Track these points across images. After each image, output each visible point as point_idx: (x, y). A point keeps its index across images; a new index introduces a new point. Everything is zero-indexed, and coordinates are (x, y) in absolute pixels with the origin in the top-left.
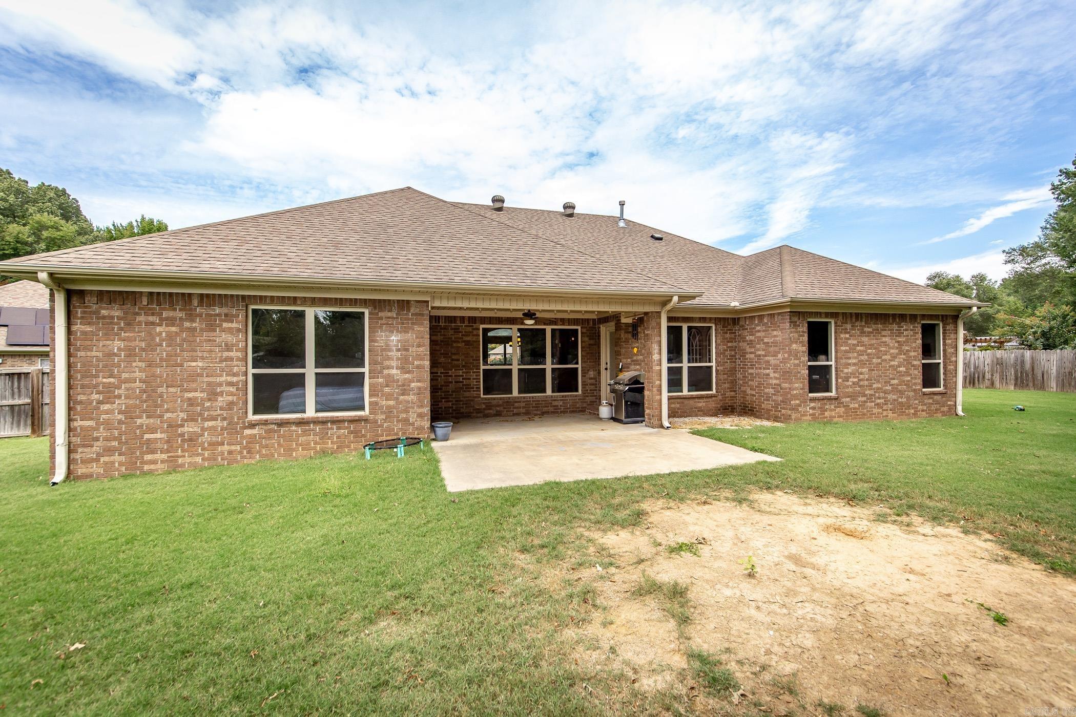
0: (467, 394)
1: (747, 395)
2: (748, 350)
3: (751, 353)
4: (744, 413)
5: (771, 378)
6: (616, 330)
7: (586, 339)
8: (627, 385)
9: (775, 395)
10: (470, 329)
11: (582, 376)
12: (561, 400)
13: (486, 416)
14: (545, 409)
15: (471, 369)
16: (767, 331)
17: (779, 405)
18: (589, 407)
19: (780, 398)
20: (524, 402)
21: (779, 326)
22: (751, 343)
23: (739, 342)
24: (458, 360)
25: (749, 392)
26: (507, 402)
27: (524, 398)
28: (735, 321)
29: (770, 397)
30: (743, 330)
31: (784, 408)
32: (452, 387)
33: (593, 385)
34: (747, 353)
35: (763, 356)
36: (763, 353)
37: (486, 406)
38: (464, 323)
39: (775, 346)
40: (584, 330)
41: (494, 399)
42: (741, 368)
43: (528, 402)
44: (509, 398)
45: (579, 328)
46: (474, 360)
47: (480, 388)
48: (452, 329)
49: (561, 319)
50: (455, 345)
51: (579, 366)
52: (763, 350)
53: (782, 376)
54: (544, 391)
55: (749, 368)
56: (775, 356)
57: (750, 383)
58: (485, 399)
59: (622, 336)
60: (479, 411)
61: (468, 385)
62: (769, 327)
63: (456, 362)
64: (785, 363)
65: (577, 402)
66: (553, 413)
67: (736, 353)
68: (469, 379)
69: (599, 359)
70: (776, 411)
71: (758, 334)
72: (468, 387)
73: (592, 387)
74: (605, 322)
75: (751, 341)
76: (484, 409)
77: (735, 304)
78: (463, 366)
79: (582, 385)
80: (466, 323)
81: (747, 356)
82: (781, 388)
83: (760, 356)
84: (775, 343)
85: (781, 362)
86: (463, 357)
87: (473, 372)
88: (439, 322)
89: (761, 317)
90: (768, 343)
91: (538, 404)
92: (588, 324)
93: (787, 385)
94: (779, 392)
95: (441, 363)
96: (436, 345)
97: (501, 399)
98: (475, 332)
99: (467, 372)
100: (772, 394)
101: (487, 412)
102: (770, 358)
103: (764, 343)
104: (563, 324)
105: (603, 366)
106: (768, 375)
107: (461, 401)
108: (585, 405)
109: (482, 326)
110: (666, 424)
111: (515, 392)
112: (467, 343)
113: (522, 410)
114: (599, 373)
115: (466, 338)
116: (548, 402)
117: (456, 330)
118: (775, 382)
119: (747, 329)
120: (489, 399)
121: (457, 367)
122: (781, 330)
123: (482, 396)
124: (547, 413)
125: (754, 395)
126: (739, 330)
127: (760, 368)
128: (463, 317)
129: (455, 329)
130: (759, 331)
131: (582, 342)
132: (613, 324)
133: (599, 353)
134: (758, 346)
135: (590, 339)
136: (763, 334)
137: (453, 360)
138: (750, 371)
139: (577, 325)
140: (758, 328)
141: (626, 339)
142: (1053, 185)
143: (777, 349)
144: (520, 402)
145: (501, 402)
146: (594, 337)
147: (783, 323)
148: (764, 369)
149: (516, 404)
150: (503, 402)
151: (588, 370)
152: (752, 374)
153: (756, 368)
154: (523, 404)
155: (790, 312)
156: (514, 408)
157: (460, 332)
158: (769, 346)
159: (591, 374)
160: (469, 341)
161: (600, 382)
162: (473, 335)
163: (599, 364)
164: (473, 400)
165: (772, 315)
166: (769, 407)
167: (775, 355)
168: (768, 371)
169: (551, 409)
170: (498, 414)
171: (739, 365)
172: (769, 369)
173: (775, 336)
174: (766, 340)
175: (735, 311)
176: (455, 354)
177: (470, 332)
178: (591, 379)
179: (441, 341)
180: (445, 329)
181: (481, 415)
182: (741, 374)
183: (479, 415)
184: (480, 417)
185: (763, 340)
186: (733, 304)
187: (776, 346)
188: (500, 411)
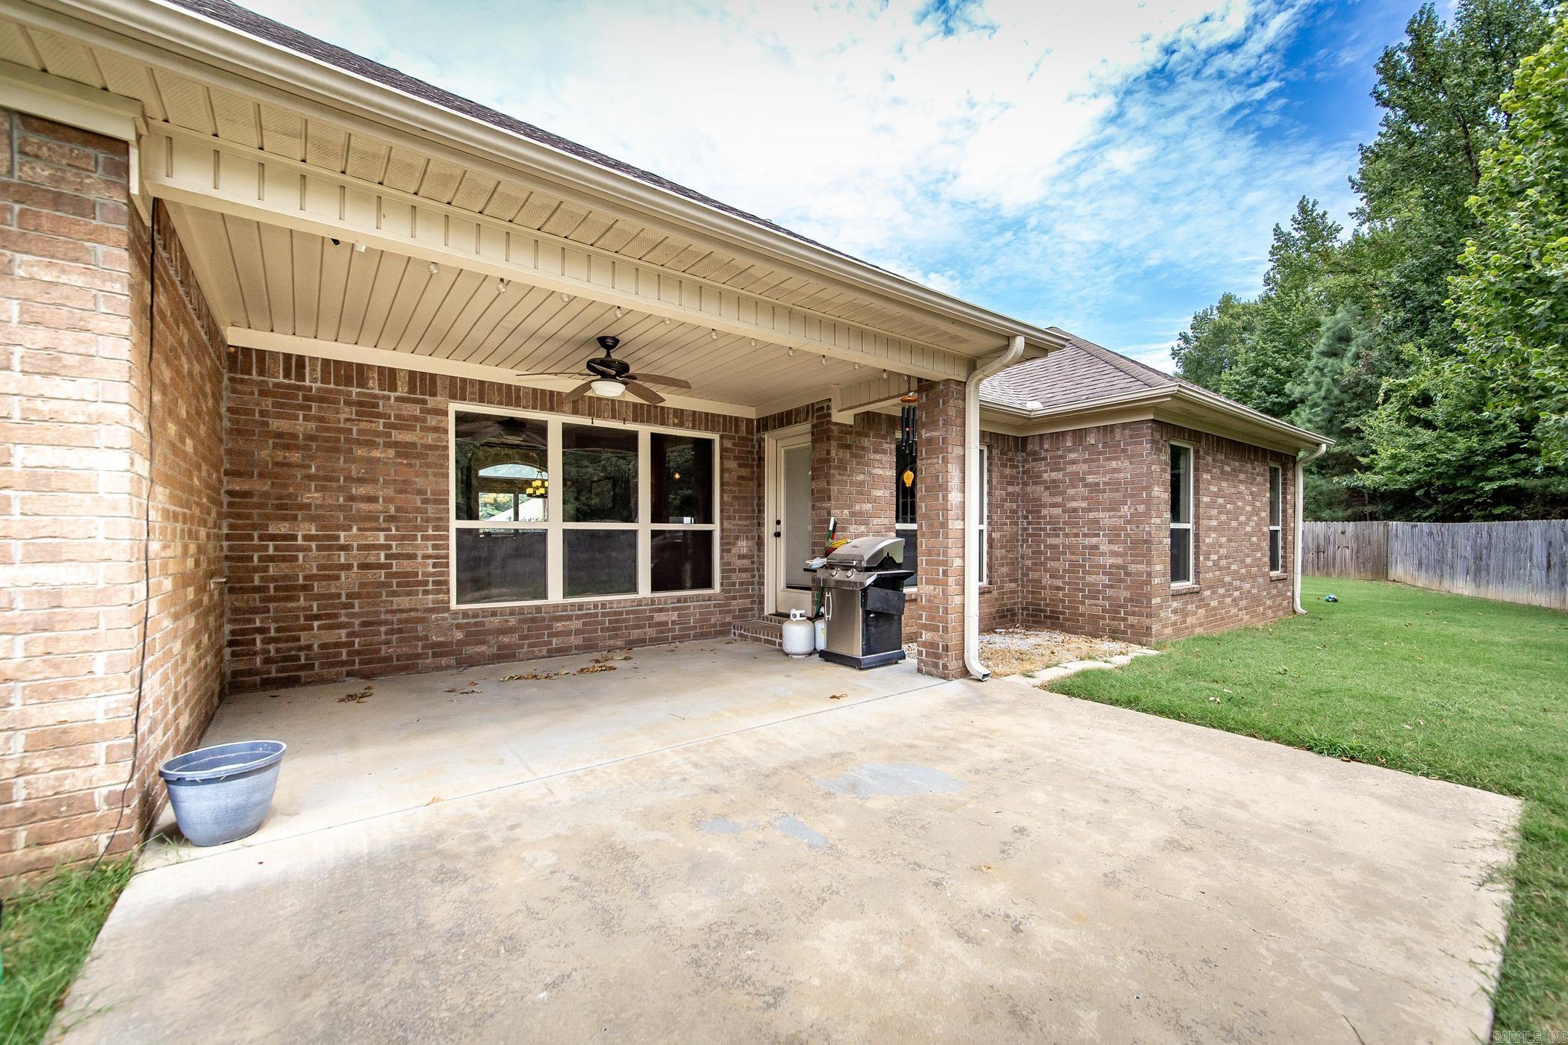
0: (404, 602)
1: (1045, 588)
2: (1046, 498)
3: (1054, 505)
4: (1035, 622)
5: (1103, 554)
6: (814, 441)
7: (732, 464)
8: (868, 569)
9: (1111, 587)
10: (416, 410)
11: (722, 551)
12: (674, 609)
13: (468, 663)
14: (635, 634)
15: (417, 528)
16: (1093, 461)
17: (1121, 606)
18: (738, 622)
19: (1126, 594)
20: (578, 617)
21: (1124, 451)
22: (1053, 487)
23: (1025, 484)
24: (373, 499)
25: (1047, 580)
26: (533, 620)
27: (581, 606)
28: (1022, 443)
29: (1098, 592)
30: (1034, 460)
31: (1134, 614)
32: (349, 581)
33: (745, 570)
34: (1044, 506)
35: (1083, 510)
36: (1084, 505)
37: (468, 634)
38: (393, 388)
39: (1111, 490)
40: (728, 444)
41: (494, 613)
42: (1029, 535)
43: (589, 618)
44: (538, 609)
45: (715, 437)
46: (425, 501)
47: (447, 583)
48: (348, 403)
49: (675, 410)
50: (360, 452)
51: (715, 527)
52: (1084, 499)
53: (1131, 549)
54: (633, 588)
55: (1048, 535)
56: (1113, 510)
57: (1050, 564)
58: (465, 614)
59: (833, 453)
60: (441, 650)
61: (406, 575)
62: (1100, 453)
63: (364, 507)
64: (1138, 524)
65: (711, 613)
66: (654, 641)
67: (1018, 506)
68: (412, 557)
69: (761, 511)
70: (1113, 619)
71: (1071, 468)
72: (408, 582)
73: (744, 575)
74: (781, 425)
75: (1054, 481)
76: (460, 643)
77: (1034, 406)
78: (391, 519)
79: (723, 571)
80: (402, 391)
81: (1044, 512)
82: (1127, 574)
83: (1075, 510)
84: (1114, 486)
85: (1129, 522)
86: (390, 492)
87: (425, 538)
88: (301, 376)
89: (1079, 435)
90: (1097, 484)
91: (617, 622)
92: (737, 430)
93: (1141, 568)
94: (1121, 581)
95: (308, 506)
96: (287, 447)
97: (512, 612)
98: (432, 421)
99: (403, 538)
100: (1104, 586)
101: (471, 650)
102: (1101, 515)
103: (1085, 486)
104: (681, 424)
105: (769, 528)
106: (1096, 547)
107: (380, 623)
108: (728, 619)
109: (455, 407)
110: (977, 667)
111: (555, 593)
112: (405, 450)
113: (574, 640)
114: (760, 544)
115: (397, 436)
116: (641, 616)
117: (367, 408)
118: (1111, 561)
119: (1045, 459)
120: (475, 614)
121: (368, 521)
122: (1129, 457)
123: (454, 605)
124: (641, 642)
125: (1058, 588)
126: (1025, 461)
127: (1077, 535)
128: (393, 372)
129: (360, 404)
130: (1074, 462)
131: (722, 471)
132: (806, 427)
133: (761, 498)
134: (1071, 492)
135: (740, 465)
136: (1085, 467)
137: (352, 498)
138: (1050, 541)
139: (713, 430)
140: (1072, 456)
141: (841, 460)
142: (1173, 349)
143: (1118, 496)
144: (569, 618)
145: (513, 621)
146: (753, 463)
147: (1136, 443)
148: (1085, 535)
149: (559, 626)
150: (520, 621)
151: (737, 538)
152: (1055, 547)
153: (1066, 535)
154: (577, 624)
155: (1153, 421)
156: (551, 635)
157: (379, 416)
158: (1098, 491)
159: (743, 546)
160: (407, 445)
161: (762, 564)
162: (426, 429)
163: (760, 525)
164: (423, 620)
165: (1109, 430)
166: (1099, 611)
167: (1114, 507)
168: (1094, 541)
169: (651, 632)
170: (505, 655)
171: (1026, 529)
172: (1098, 535)
173: (1115, 471)
174: (1090, 479)
175: (1028, 421)
176: (361, 481)
177: (416, 419)
178: (742, 557)
179: (310, 438)
180: (321, 400)
181: (451, 660)
182: (1029, 547)
183: (444, 661)
184: (448, 667)
185: (1083, 479)
186: (1030, 405)
187: (1117, 490)
188: (507, 646)
